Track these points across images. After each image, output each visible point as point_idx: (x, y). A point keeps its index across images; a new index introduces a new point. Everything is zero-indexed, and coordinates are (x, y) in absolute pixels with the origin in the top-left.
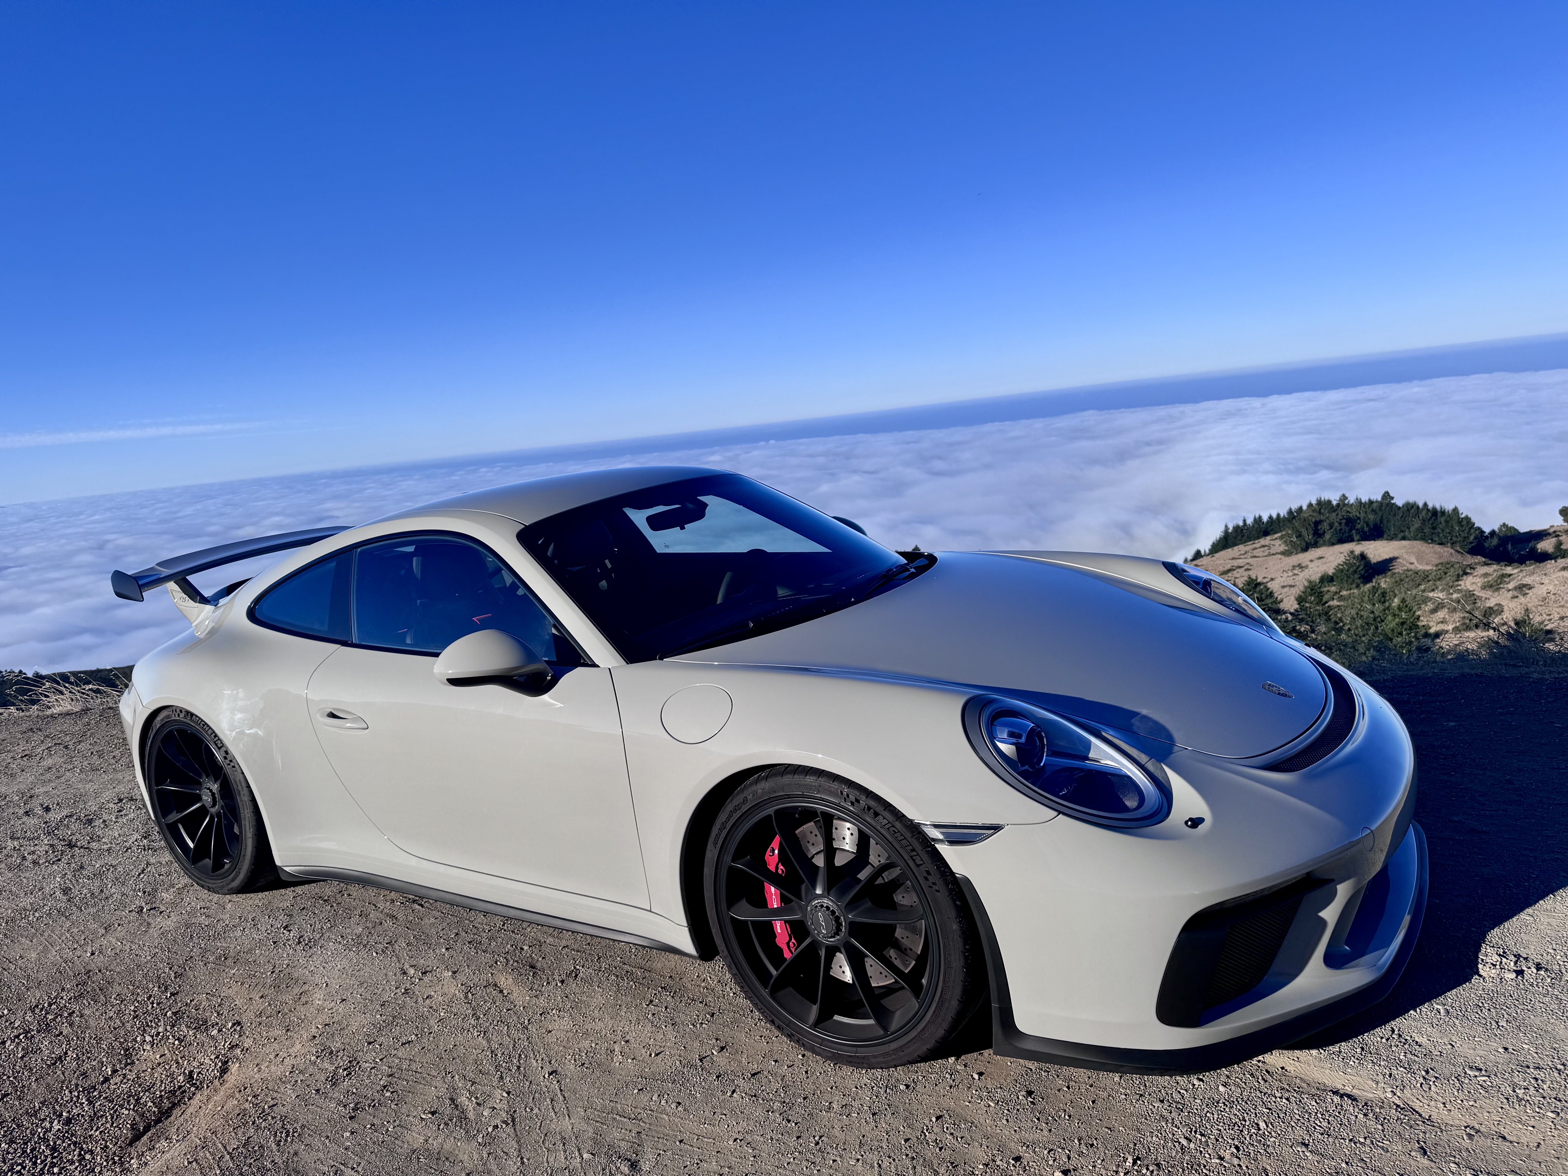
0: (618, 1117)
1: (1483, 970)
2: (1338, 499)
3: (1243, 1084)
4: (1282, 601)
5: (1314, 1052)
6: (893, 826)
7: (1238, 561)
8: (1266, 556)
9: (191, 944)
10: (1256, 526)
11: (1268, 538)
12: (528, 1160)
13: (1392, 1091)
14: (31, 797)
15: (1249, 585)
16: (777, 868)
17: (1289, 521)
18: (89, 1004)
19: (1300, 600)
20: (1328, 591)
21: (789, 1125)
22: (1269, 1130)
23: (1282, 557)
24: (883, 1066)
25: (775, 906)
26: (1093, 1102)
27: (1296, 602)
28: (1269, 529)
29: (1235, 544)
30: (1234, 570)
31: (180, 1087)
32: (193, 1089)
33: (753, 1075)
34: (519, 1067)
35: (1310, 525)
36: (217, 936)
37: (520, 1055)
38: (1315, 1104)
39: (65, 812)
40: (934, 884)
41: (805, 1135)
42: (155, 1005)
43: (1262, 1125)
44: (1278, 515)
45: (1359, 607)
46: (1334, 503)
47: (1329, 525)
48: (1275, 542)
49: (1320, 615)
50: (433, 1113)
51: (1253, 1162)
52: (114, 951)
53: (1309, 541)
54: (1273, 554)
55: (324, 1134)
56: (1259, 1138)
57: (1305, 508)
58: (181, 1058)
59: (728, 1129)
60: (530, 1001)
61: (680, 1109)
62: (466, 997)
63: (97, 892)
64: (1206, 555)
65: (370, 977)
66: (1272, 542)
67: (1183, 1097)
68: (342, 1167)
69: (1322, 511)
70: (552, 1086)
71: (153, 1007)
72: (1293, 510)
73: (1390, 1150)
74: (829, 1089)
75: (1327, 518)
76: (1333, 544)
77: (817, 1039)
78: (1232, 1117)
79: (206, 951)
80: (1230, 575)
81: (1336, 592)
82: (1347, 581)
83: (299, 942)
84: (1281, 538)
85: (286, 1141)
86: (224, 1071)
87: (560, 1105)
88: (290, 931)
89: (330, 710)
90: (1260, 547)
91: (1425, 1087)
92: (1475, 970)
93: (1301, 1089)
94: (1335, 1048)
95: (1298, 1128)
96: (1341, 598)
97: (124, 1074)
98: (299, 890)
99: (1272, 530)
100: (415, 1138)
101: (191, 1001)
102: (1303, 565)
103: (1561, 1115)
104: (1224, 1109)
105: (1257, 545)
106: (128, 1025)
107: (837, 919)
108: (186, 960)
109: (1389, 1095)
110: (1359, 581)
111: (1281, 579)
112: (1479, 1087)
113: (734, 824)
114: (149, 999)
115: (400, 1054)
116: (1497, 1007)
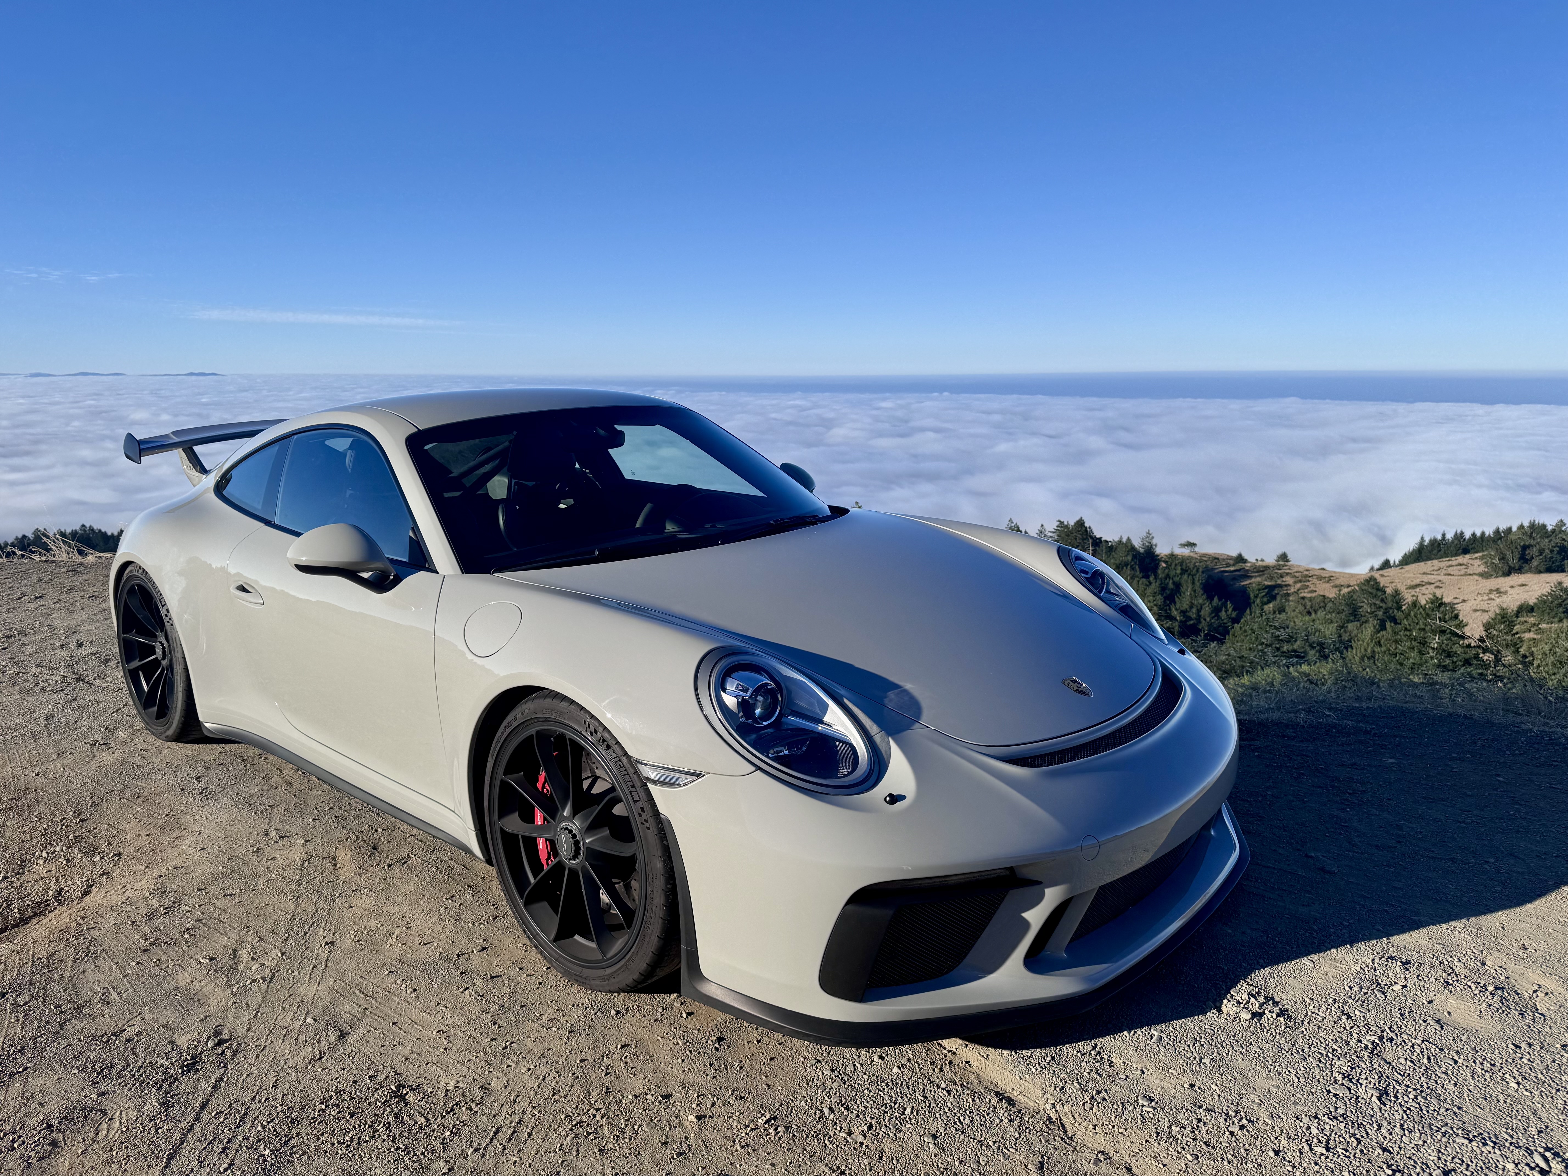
0: (358, 992)
1: (1227, 1007)
2: (1554, 524)
3: (918, 1070)
4: (1466, 625)
5: (1006, 1052)
6: (620, 761)
7: (1429, 576)
8: (1462, 575)
9: (118, 780)
10: (1456, 542)
11: (1468, 556)
12: (262, 1014)
13: (1053, 1104)
14: (74, 632)
15: (1432, 603)
16: (543, 787)
17: (1494, 541)
18: (14, 816)
19: (1488, 627)
20: (1526, 622)
21: (493, 1027)
22: (912, 1116)
23: (1480, 579)
24: (601, 989)
25: (540, 823)
26: (772, 1059)
27: (1482, 628)
28: (1470, 547)
29: (1429, 559)
30: (1423, 585)
31: (47, 900)
32: (56, 904)
33: (492, 977)
34: (306, 933)
35: (1516, 548)
36: (143, 777)
37: (314, 923)
38: (971, 1101)
39: (93, 650)
40: (646, 821)
41: (500, 1039)
42: (64, 827)
43: (908, 1111)
44: (1483, 534)
45: (1554, 642)
46: (1550, 528)
47: (1539, 550)
48: (1475, 562)
49: (1507, 646)
50: (211, 959)
51: (876, 1142)
52: (54, 776)
53: (1513, 566)
54: (1470, 575)
55: (115, 960)
56: (897, 1122)
57: (1514, 529)
58: (62, 876)
59: (441, 1021)
60: (353, 877)
61: (413, 995)
62: (302, 865)
63: (72, 722)
64: (1395, 566)
65: (236, 834)
66: (1471, 562)
67: (855, 1070)
68: (112, 990)
69: (1534, 535)
70: (323, 954)
71: (62, 828)
72: (1501, 529)
73: (1011, 1158)
74: (549, 1002)
75: (1538, 543)
76: (1540, 572)
77: (554, 954)
78: (886, 1097)
79: (126, 787)
80: (1418, 590)
81: (1534, 624)
82: (1549, 614)
83: (201, 793)
84: (1482, 558)
85: (83, 959)
86: (86, 893)
87: (318, 973)
88: (199, 782)
89: (240, 583)
90: (1456, 565)
91: (1088, 1106)
92: (1218, 1005)
93: (969, 1085)
94: (1026, 1053)
95: (940, 1120)
96: (1540, 631)
97: (12, 882)
98: (228, 747)
99: (1474, 548)
100: (183, 978)
101: (94, 829)
102: (1502, 590)
103: (1200, 1159)
104: (884, 1089)
105: (1454, 563)
106: (35, 840)
107: (577, 843)
108: (107, 793)
109: (1049, 1107)
110: (1562, 615)
111: (1474, 602)
112: (1139, 1117)
113: (505, 739)
114: (61, 821)
115: (218, 904)
116: (1213, 1044)
